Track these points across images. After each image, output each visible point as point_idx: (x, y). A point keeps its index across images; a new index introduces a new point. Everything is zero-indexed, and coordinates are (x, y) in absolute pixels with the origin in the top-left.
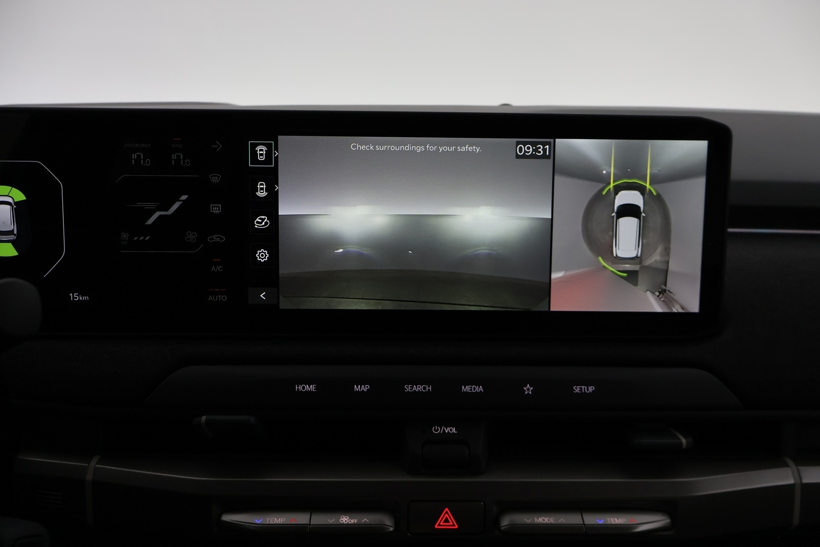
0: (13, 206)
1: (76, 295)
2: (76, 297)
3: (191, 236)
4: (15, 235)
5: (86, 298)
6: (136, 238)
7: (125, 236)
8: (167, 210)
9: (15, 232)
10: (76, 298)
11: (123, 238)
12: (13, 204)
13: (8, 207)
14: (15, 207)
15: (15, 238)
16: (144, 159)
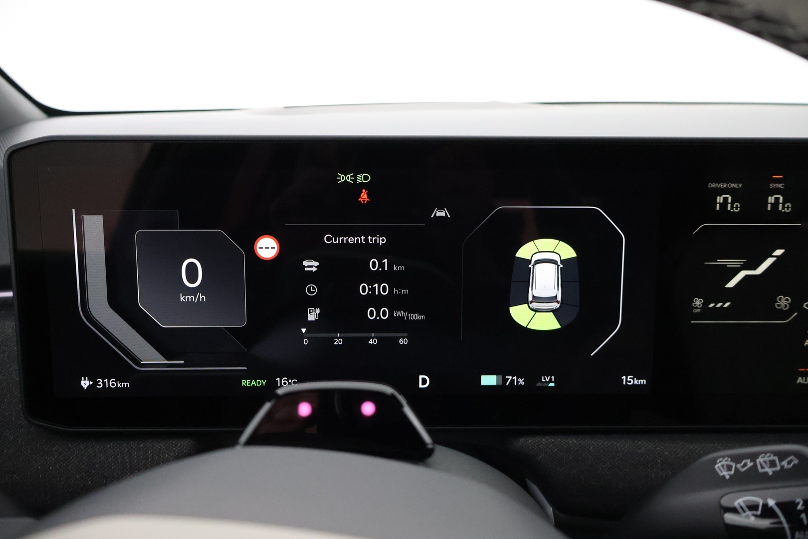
0: (558, 266)
1: (630, 378)
2: (629, 380)
3: (783, 302)
4: (558, 302)
5: (643, 382)
6: (712, 305)
7: (698, 302)
8: (755, 269)
9: (559, 299)
10: (630, 382)
11: (695, 305)
12: (559, 263)
13: (554, 266)
14: (561, 266)
15: (558, 305)
16: (732, 204)
